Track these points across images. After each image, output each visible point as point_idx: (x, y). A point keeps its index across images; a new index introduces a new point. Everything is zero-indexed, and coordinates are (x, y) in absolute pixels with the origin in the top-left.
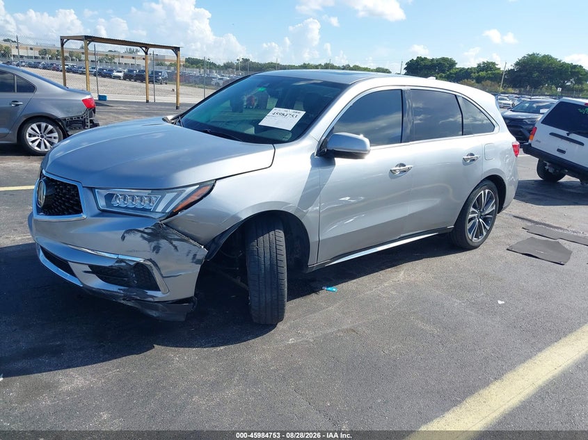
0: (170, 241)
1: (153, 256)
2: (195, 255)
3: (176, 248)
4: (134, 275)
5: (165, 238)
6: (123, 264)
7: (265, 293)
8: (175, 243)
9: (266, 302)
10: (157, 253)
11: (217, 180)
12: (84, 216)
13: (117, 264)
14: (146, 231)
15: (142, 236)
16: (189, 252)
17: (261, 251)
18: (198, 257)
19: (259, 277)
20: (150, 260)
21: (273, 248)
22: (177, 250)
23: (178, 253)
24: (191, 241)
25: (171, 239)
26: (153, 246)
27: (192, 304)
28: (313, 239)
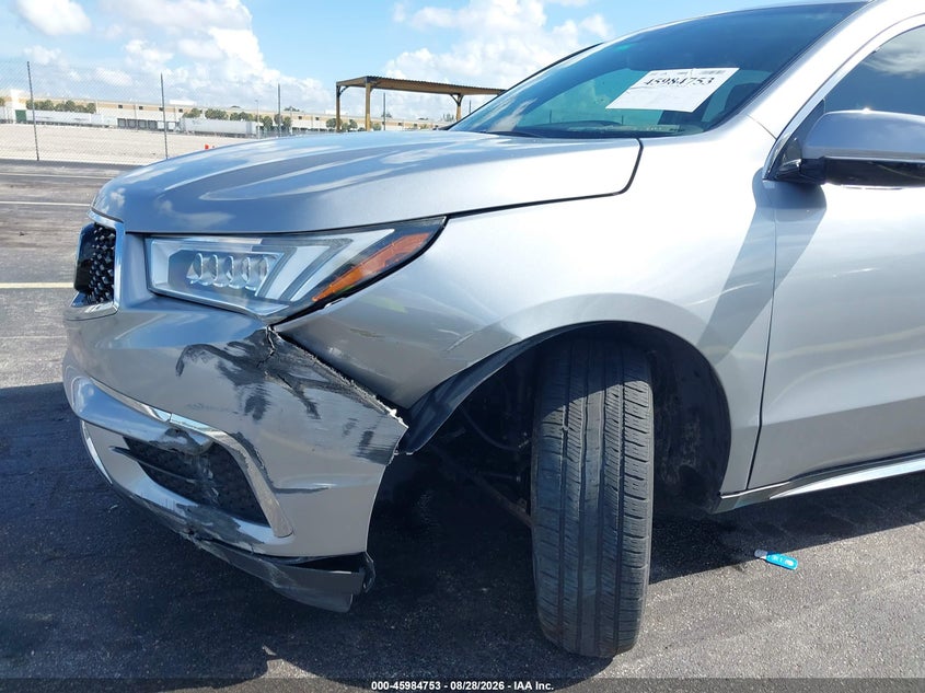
0: (296, 387)
1: (246, 425)
2: (368, 435)
3: (312, 408)
4: (211, 475)
5: (281, 374)
6: (182, 440)
7: (580, 569)
8: (310, 393)
9: (580, 594)
10: (257, 417)
11: (450, 216)
12: (115, 304)
13: (168, 439)
14: (233, 351)
15: (221, 367)
16: (350, 426)
17: (577, 439)
18: (378, 442)
19: (562, 520)
20: (239, 437)
21: (614, 434)
22: (317, 416)
23: (316, 425)
24: (359, 391)
25: (300, 381)
26: (245, 397)
27: (361, 573)
28: (742, 418)
